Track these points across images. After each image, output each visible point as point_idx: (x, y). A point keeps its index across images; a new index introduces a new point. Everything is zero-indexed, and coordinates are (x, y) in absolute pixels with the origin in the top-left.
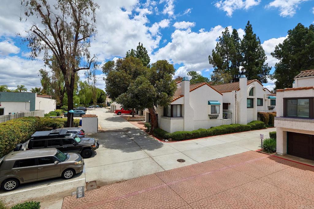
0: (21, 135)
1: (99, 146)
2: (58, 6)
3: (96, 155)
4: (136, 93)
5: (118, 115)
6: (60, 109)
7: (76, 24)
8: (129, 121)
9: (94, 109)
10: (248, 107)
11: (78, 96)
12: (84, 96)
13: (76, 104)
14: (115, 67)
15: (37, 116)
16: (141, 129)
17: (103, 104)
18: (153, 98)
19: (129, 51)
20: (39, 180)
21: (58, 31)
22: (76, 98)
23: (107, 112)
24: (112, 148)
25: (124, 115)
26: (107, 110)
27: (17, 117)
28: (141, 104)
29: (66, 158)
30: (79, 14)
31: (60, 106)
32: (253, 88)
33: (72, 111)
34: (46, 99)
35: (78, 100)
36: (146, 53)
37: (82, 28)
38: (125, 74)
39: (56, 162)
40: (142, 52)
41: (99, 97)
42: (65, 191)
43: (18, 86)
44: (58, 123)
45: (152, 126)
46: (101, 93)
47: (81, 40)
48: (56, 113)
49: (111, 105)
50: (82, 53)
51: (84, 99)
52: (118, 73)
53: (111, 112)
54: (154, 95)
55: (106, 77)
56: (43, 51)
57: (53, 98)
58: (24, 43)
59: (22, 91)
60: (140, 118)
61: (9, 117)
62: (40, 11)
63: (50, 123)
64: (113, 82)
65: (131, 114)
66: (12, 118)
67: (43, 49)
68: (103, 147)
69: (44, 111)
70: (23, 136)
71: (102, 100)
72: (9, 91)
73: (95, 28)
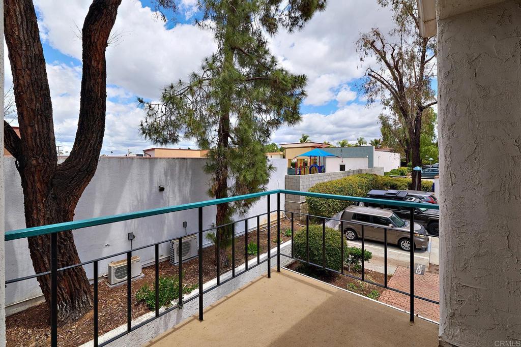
0: (358, 191)
6: (406, 167)
13: (431, 159)
15: (374, 173)
20: (374, 239)
21: (395, 63)
22: (432, 149)
29: (403, 225)
31: (407, 163)
33: (418, 168)
34: (386, 152)
35: (434, 152)
39: (390, 225)
42: (400, 261)
43: (358, 139)
44: (399, 183)
47: (430, 60)
48: (400, 171)
56: (380, 93)
57: (395, 152)
59: (362, 145)
61: (349, 172)
62: (374, 47)
63: (390, 183)
66: (351, 174)
69: (383, 168)
72: (349, 146)
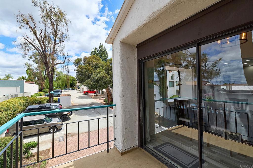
1: (72, 114)
2: (41, 22)
3: (70, 119)
4: (97, 79)
5: (86, 94)
6: (42, 92)
7: (54, 33)
8: (93, 98)
9: (67, 91)
10: (170, 86)
11: (56, 81)
12: (60, 81)
13: (55, 88)
14: (82, 62)
16: (102, 103)
17: (74, 87)
18: (108, 82)
19: (93, 49)
20: (34, 134)
21: (42, 39)
22: (55, 83)
23: (77, 93)
24: (81, 115)
25: (90, 94)
26: (78, 91)
27: (13, 97)
28: (100, 86)
29: (51, 121)
30: (56, 26)
31: (42, 90)
32: (173, 75)
33: (52, 92)
34: (31, 84)
35: (55, 85)
36: (105, 51)
37: (59, 36)
38: (89, 67)
39: (45, 123)
40: (103, 50)
41: (72, 82)
44: (42, 100)
45: (109, 100)
46: (73, 79)
47: (58, 44)
48: (39, 94)
49: (80, 87)
50: (59, 53)
51: (60, 84)
52: (84, 66)
53: (80, 92)
54: (108, 80)
55: (76, 69)
57: (36, 84)
58: (18, 47)
60: (101, 96)
61: (8, 97)
62: (28, 24)
63: (37, 101)
64: (81, 72)
65: (95, 94)
66: (10, 98)
67: (30, 50)
68: (75, 115)
69: (30, 93)
70: (20, 109)
71: (74, 84)
73: (68, 36)
